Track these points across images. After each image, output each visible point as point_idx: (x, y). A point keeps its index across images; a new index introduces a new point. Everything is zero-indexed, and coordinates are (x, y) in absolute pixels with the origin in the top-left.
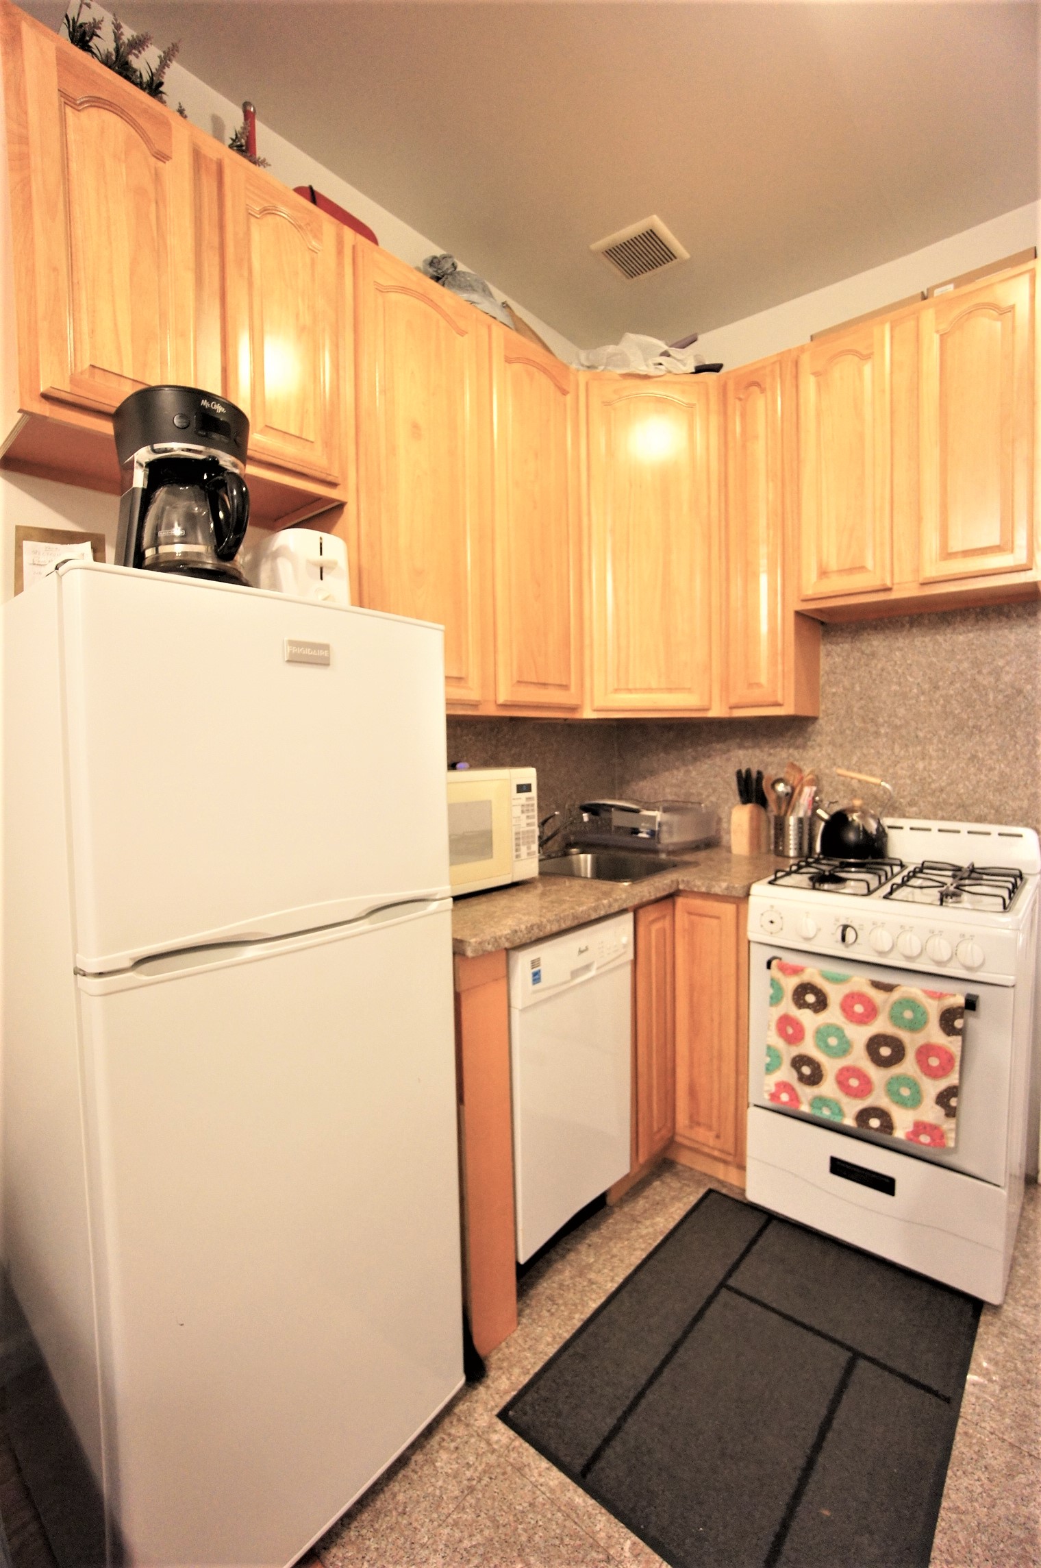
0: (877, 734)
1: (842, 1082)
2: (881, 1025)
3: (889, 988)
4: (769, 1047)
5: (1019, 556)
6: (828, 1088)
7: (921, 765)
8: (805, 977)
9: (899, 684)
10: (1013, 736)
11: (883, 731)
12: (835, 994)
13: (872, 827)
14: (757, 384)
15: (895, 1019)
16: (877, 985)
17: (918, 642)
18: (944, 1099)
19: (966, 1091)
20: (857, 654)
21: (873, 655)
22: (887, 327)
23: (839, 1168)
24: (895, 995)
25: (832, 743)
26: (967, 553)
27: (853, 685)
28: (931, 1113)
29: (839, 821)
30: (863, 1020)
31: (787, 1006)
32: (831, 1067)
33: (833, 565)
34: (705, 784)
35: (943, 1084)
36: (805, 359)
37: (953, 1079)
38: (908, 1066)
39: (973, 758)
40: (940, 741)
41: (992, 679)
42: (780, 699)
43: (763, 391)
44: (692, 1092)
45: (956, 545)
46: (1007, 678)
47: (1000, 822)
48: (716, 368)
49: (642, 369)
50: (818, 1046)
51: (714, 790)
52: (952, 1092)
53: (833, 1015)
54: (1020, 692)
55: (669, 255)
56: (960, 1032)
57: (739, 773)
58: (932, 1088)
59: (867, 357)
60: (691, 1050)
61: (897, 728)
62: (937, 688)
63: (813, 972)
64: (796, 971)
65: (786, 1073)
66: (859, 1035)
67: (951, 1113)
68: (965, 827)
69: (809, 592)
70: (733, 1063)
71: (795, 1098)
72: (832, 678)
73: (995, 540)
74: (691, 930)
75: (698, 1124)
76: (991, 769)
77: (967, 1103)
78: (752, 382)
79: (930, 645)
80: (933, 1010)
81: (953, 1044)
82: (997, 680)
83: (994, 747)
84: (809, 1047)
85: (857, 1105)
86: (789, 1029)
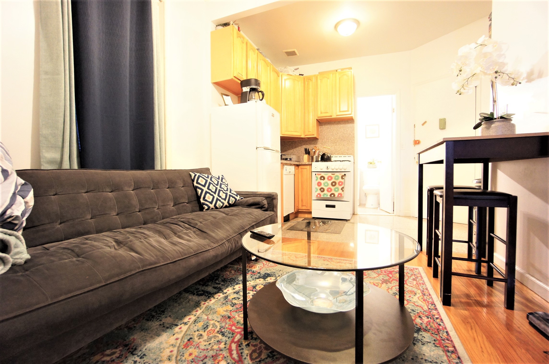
0: (329, 142)
1: (328, 191)
2: (333, 180)
3: (334, 174)
4: (316, 188)
5: (349, 113)
6: (326, 192)
7: (336, 147)
8: (321, 175)
9: (332, 133)
10: (349, 141)
11: (329, 141)
12: (326, 177)
13: (329, 155)
14: (310, 79)
15: (335, 179)
16: (332, 174)
17: (335, 126)
18: (342, 189)
19: (345, 188)
20: (325, 128)
21: (328, 128)
22: (331, 74)
23: (327, 206)
24: (335, 175)
25: (321, 143)
26: (343, 111)
27: (324, 133)
28: (340, 191)
29: (324, 154)
30: (330, 180)
31: (319, 180)
32: (326, 188)
33: (323, 112)
34: (297, 152)
36: (319, 77)
37: (343, 186)
38: (337, 185)
39: (344, 145)
40: (339, 143)
41: (346, 132)
42: (314, 134)
43: (311, 81)
44: (302, 201)
45: (341, 110)
46: (348, 132)
47: (348, 155)
48: (303, 75)
49: (291, 74)
50: (324, 186)
51: (299, 153)
52: (343, 188)
53: (326, 180)
54: (350, 134)
55: (296, 54)
56: (344, 179)
57: (305, 148)
58: (340, 187)
59: (328, 79)
60: (302, 193)
61: (332, 141)
62: (338, 134)
63: (323, 174)
64: (320, 174)
65: (319, 192)
66: (330, 182)
67: (343, 191)
69: (319, 116)
70: (309, 194)
71: (320, 195)
72: (321, 132)
73: (347, 110)
74: (302, 172)
75: (303, 206)
76: (346, 147)
77: (345, 189)
78: (309, 79)
79: (337, 127)
80: (340, 176)
81: (343, 180)
82: (347, 132)
83: (347, 143)
84: (322, 186)
85: (330, 193)
86: (319, 184)
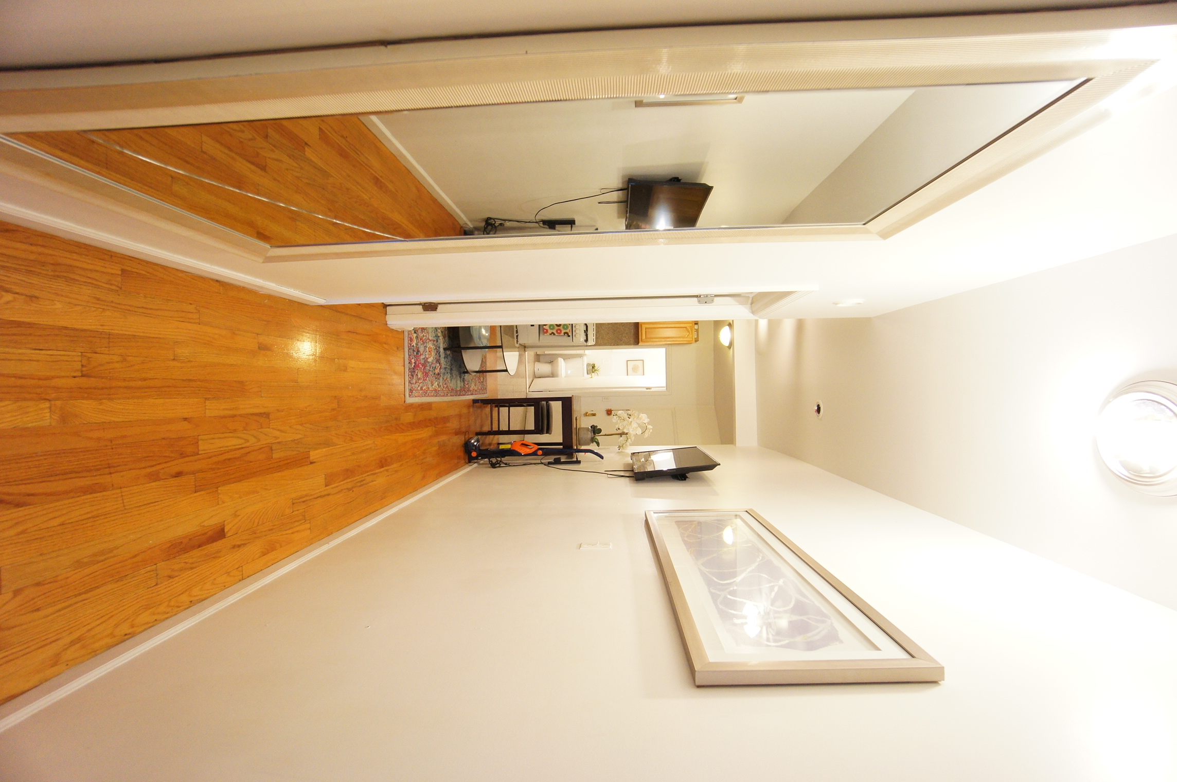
5: (645, 340)
18: (553, 333)
19: (555, 336)
28: (550, 331)
35: (555, 333)
37: (556, 334)
38: (557, 328)
39: (608, 333)
46: (624, 338)
47: (596, 338)
56: (564, 335)
58: (554, 331)
67: (551, 334)
68: (595, 332)
73: (648, 336)
80: (567, 331)
81: (562, 334)
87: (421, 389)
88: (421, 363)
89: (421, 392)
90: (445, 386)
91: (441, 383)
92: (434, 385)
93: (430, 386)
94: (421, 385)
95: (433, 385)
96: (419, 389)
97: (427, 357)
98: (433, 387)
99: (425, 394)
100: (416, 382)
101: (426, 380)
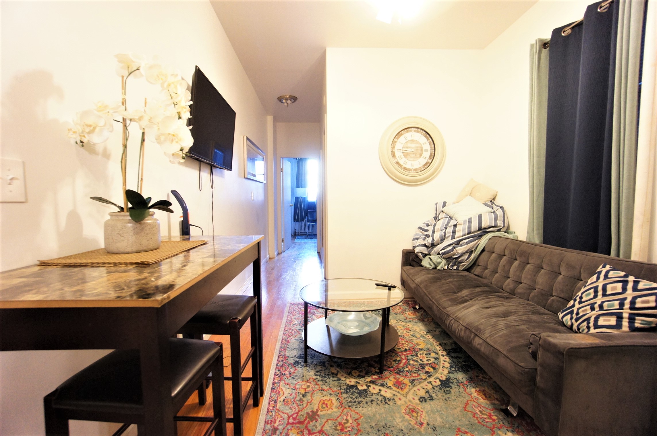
87: (294, 310)
88: (311, 310)
89: (292, 310)
90: (293, 332)
91: (296, 327)
92: (295, 321)
93: (295, 317)
94: (297, 310)
95: (295, 319)
96: (295, 309)
97: (316, 315)
98: (294, 320)
99: (290, 313)
100: (299, 307)
101: (300, 313)
